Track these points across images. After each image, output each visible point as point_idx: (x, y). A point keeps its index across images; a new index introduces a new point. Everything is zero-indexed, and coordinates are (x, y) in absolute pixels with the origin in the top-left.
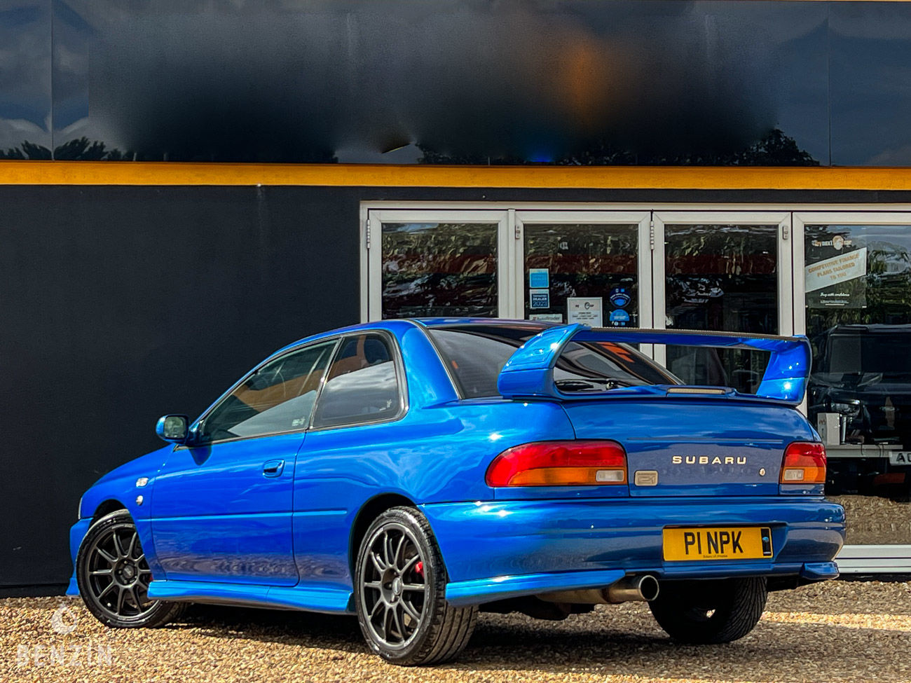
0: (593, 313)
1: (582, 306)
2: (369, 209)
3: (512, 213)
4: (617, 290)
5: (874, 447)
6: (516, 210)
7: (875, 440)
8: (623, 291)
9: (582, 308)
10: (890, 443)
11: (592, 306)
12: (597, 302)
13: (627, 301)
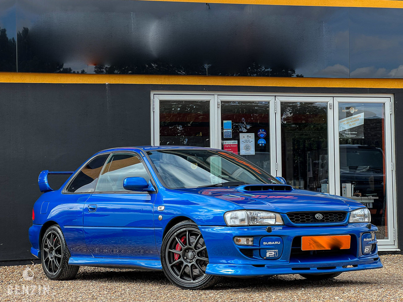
0: (251, 140)
1: (246, 137)
2: (154, 94)
3: (216, 96)
4: (261, 130)
5: (366, 198)
6: (218, 95)
7: (367, 195)
8: (263, 130)
9: (246, 138)
10: (373, 196)
11: (250, 137)
12: (252, 135)
13: (265, 135)
